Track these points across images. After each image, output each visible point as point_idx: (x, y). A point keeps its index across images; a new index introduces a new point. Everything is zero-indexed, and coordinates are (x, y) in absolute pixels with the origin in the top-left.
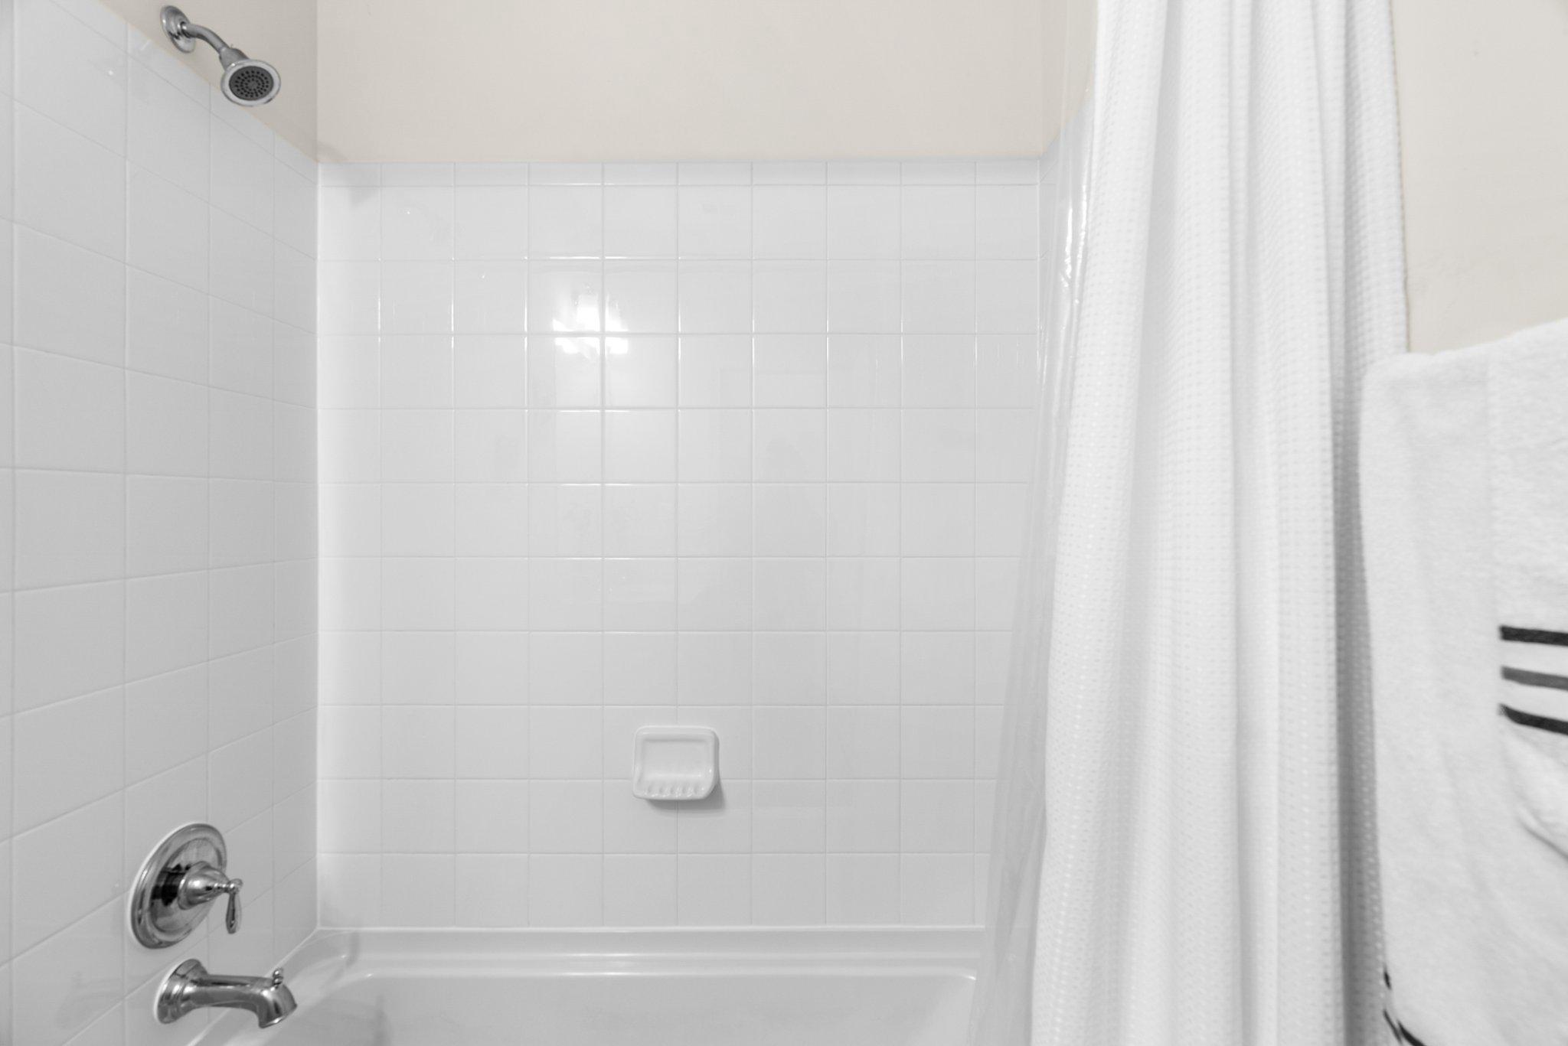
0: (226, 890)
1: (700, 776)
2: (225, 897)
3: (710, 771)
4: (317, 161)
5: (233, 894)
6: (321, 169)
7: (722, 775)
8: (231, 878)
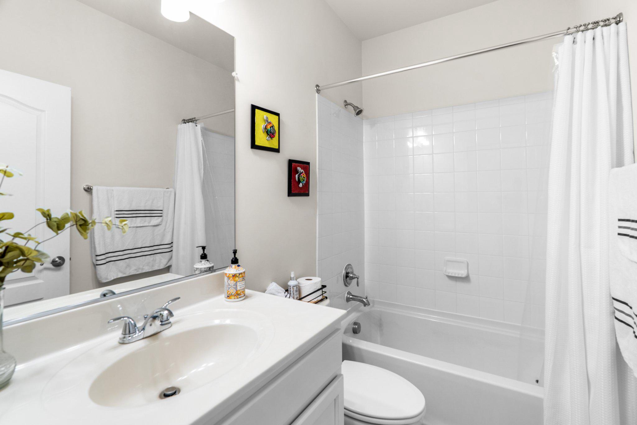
0: (357, 278)
1: (463, 272)
2: (356, 279)
3: (466, 271)
4: (363, 119)
5: (358, 278)
6: (364, 121)
7: (470, 273)
8: (357, 275)
